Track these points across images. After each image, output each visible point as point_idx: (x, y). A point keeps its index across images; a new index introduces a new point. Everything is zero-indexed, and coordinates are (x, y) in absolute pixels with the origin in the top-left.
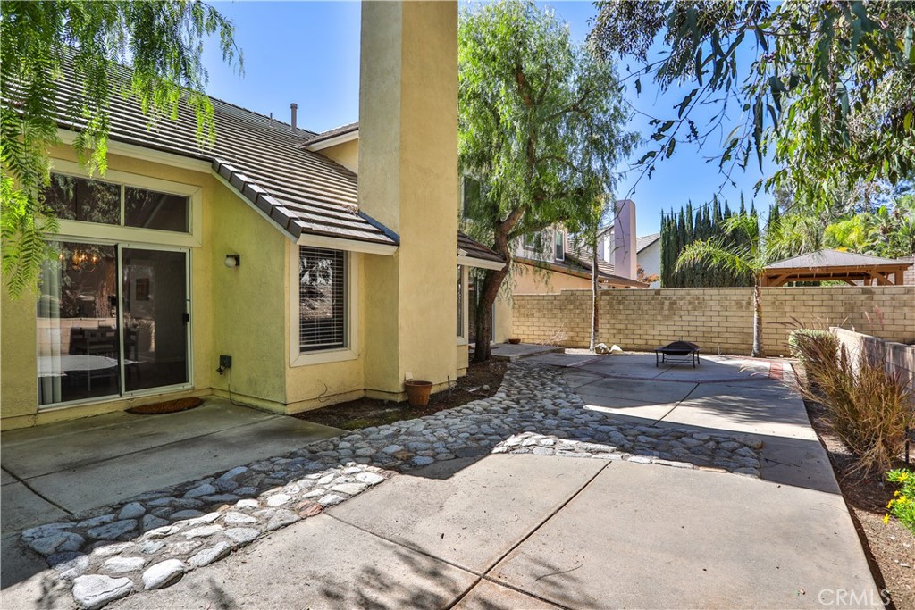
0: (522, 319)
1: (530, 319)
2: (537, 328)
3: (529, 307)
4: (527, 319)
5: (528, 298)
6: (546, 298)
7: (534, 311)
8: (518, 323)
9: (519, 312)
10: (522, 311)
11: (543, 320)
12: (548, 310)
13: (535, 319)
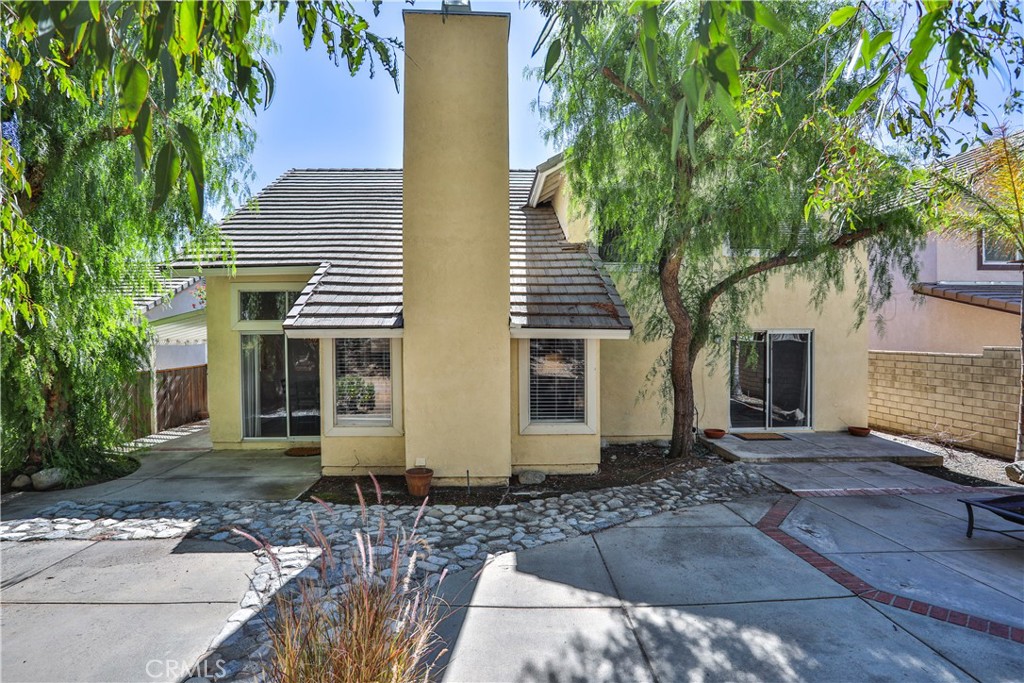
0: (918, 394)
1: (930, 396)
2: (941, 413)
3: (928, 374)
4: (925, 395)
5: (928, 359)
6: (957, 361)
7: (936, 382)
8: (911, 401)
9: (913, 381)
10: (918, 380)
11: (951, 399)
12: (960, 382)
13: (938, 397)
